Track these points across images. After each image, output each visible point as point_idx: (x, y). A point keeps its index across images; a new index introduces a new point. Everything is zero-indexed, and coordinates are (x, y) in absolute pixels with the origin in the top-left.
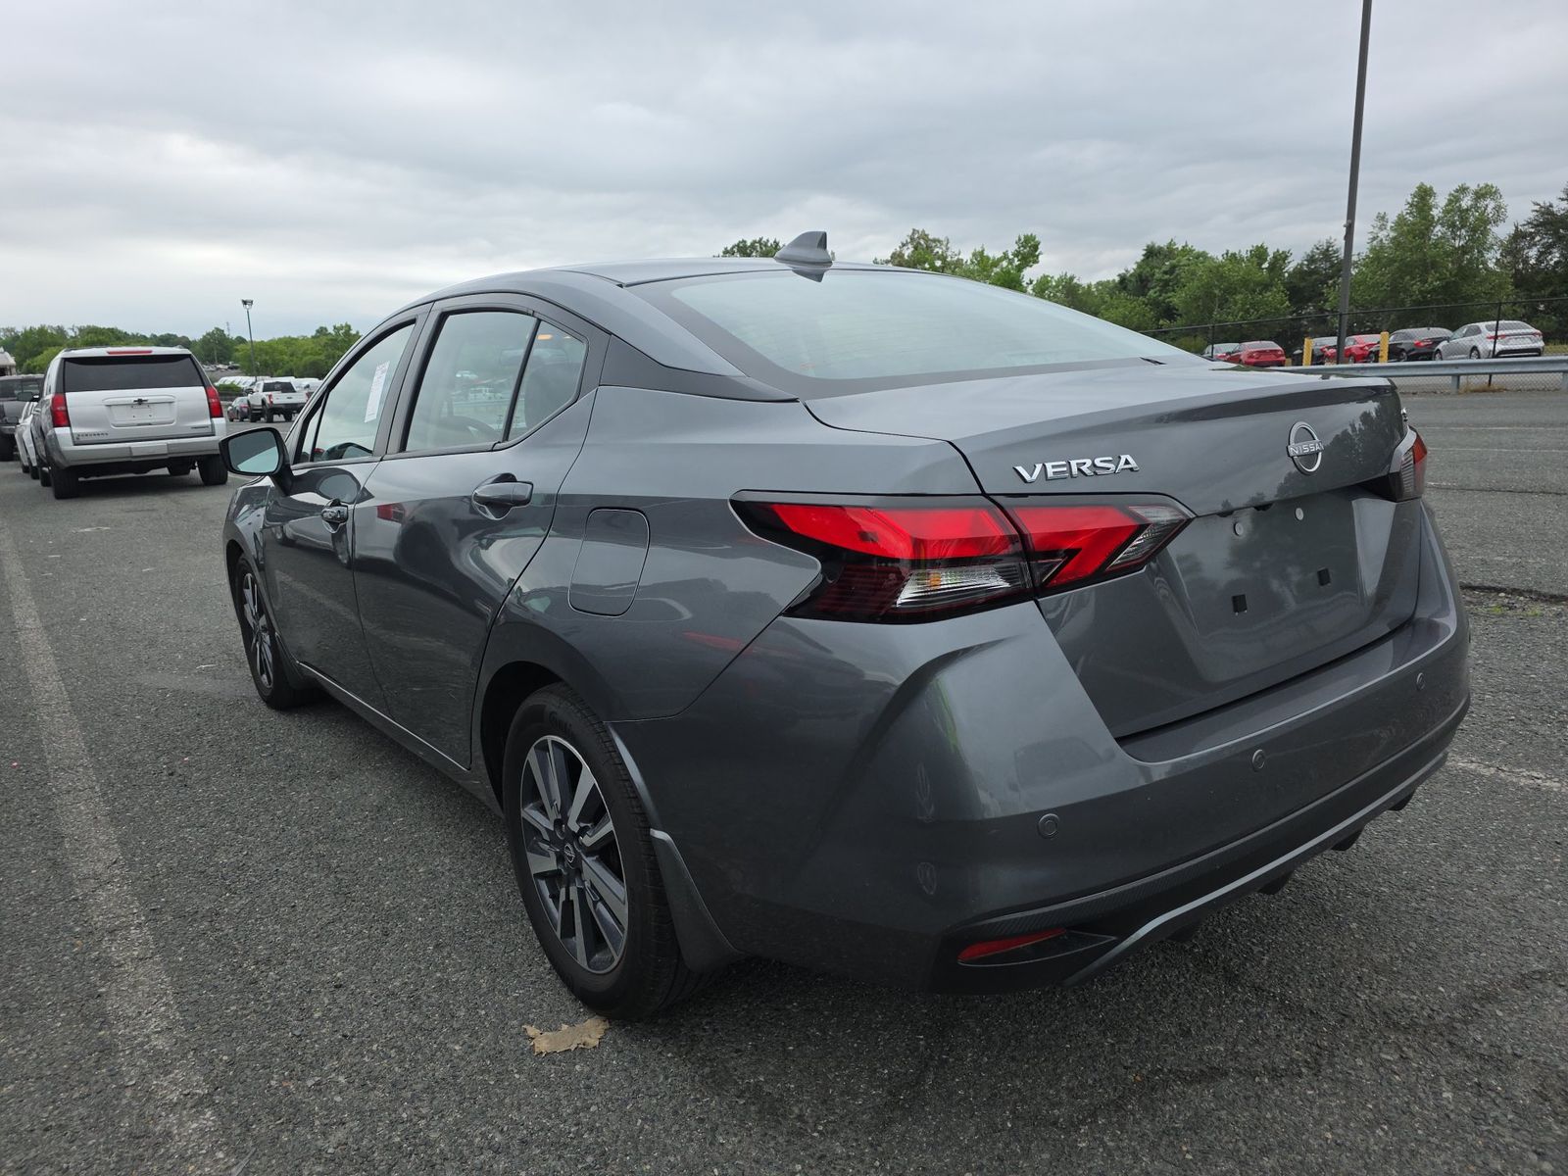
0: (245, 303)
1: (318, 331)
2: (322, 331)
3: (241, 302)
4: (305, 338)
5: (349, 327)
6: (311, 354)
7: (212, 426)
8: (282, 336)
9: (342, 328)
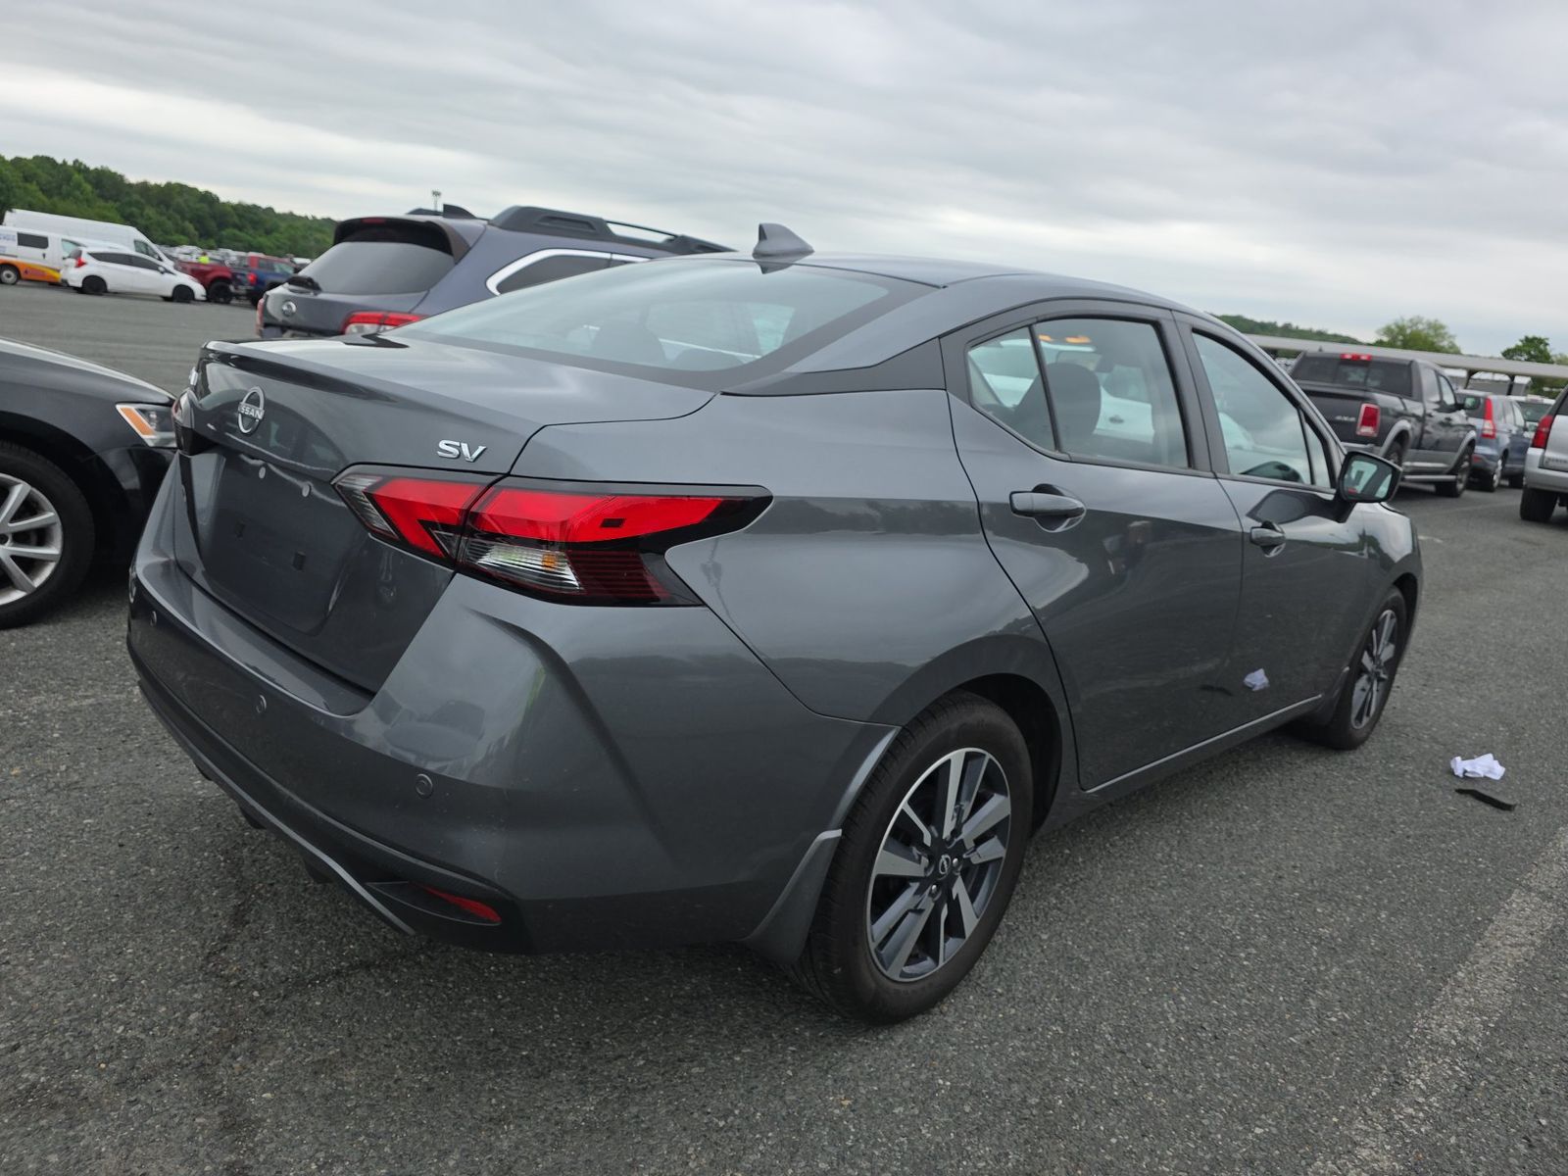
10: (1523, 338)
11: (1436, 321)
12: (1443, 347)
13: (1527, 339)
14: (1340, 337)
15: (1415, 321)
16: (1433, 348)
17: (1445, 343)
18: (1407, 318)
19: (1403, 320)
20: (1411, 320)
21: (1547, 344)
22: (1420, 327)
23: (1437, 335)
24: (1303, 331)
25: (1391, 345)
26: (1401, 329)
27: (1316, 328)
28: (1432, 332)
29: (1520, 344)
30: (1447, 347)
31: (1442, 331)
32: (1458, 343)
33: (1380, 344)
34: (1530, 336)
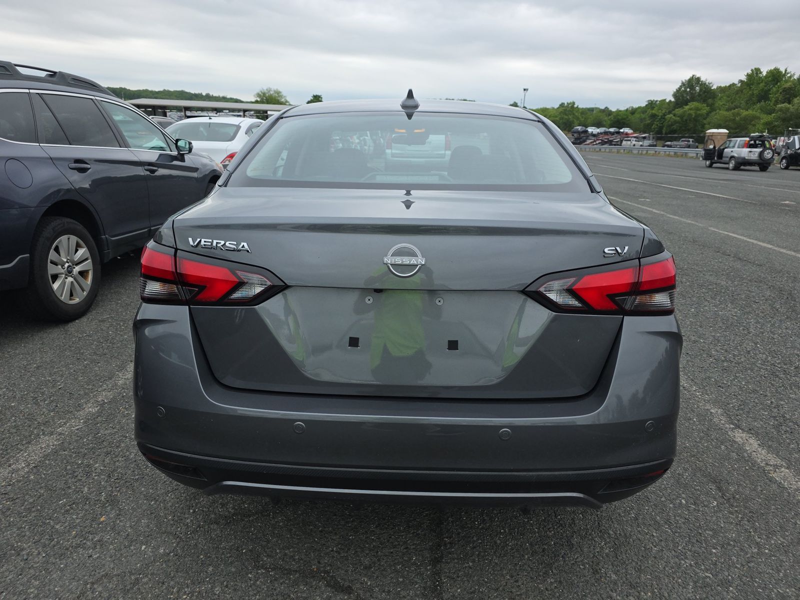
0: (525, 90)
1: (560, 105)
2: (562, 105)
3: (523, 90)
4: (553, 108)
5: (574, 103)
6: (553, 117)
7: (445, 153)
8: (542, 107)
9: (570, 103)
10: (312, 95)
11: (277, 89)
12: (283, 102)
13: (314, 96)
14: (233, 99)
15: (269, 90)
16: (278, 102)
17: (283, 100)
18: (265, 89)
19: (264, 90)
20: (267, 89)
21: (322, 98)
22: (272, 93)
23: (279, 96)
24: (216, 97)
25: (262, 102)
26: (264, 94)
27: (221, 95)
28: (277, 95)
29: (312, 98)
30: (284, 102)
31: (281, 94)
32: (288, 99)
33: (257, 102)
34: (315, 95)
